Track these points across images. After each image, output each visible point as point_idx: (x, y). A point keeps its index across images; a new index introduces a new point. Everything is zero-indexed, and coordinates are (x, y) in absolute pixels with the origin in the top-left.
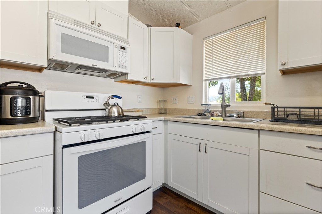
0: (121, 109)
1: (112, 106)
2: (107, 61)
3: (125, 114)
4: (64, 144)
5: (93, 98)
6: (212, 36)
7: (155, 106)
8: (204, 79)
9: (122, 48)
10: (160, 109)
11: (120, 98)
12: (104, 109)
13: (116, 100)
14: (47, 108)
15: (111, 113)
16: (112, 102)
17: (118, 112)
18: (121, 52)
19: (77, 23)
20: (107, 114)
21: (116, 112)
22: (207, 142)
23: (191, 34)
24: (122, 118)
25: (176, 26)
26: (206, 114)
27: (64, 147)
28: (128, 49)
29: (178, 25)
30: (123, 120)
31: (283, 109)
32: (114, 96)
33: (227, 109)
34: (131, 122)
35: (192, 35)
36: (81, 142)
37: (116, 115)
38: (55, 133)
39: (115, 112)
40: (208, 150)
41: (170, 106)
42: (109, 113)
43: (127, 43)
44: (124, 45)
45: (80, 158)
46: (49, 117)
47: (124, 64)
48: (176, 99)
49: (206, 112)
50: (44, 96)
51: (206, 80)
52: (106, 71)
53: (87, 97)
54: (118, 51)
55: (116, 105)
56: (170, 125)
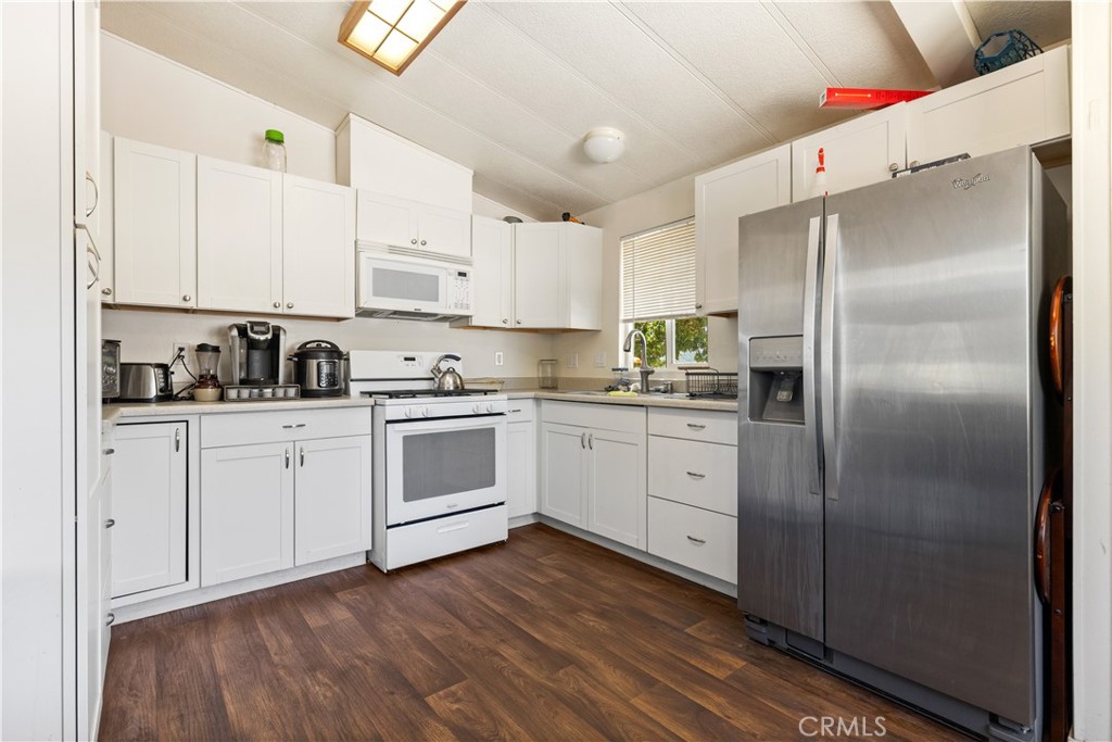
0: (460, 378)
1: (445, 373)
2: (436, 299)
3: (467, 387)
4: (388, 418)
5: (413, 359)
6: (633, 235)
7: (532, 372)
8: (622, 317)
9: (461, 274)
10: (544, 379)
11: (458, 359)
12: (432, 379)
13: (452, 363)
14: (353, 377)
15: (443, 384)
16: (444, 366)
17: (455, 382)
18: (459, 282)
19: (393, 250)
20: (436, 386)
21: (451, 382)
22: (593, 431)
23: (599, 227)
24: (460, 391)
25: (565, 220)
26: (620, 387)
27: (388, 422)
28: (471, 275)
29: (566, 217)
30: (460, 395)
31: (725, 378)
32: (447, 357)
33: (650, 378)
34: (474, 398)
35: (600, 230)
36: (405, 418)
37: (452, 388)
38: (372, 407)
39: (449, 383)
40: (595, 443)
41: (564, 373)
42: (439, 387)
43: (469, 263)
44: (463, 269)
45: (405, 437)
46: (355, 388)
47: (464, 302)
48: (574, 358)
49: (619, 384)
50: (348, 360)
51: (626, 321)
52: (436, 315)
53: (406, 359)
54: (454, 281)
55: (451, 371)
56: (545, 406)
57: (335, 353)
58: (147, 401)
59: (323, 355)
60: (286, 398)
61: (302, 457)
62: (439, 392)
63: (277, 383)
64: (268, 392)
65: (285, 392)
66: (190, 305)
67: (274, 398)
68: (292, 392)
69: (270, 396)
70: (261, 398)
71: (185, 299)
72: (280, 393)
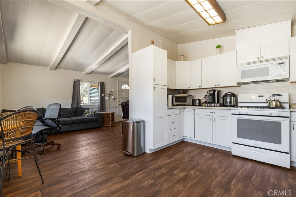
1: (272, 101)
2: (268, 75)
5: (263, 96)
11: (281, 96)
12: (266, 103)
13: (277, 97)
14: (239, 102)
15: (271, 104)
16: (273, 98)
17: (277, 104)
32: (275, 95)
37: (274, 106)
39: (274, 104)
42: (269, 105)
46: (241, 105)
53: (259, 96)
55: (276, 100)
57: (233, 95)
58: (196, 106)
59: (229, 96)
60: (217, 106)
61: (214, 120)
62: (269, 107)
63: (215, 103)
64: (213, 105)
65: (217, 105)
66: (201, 88)
67: (214, 106)
68: (218, 105)
69: (213, 106)
70: (211, 106)
71: (200, 87)
72: (215, 105)
